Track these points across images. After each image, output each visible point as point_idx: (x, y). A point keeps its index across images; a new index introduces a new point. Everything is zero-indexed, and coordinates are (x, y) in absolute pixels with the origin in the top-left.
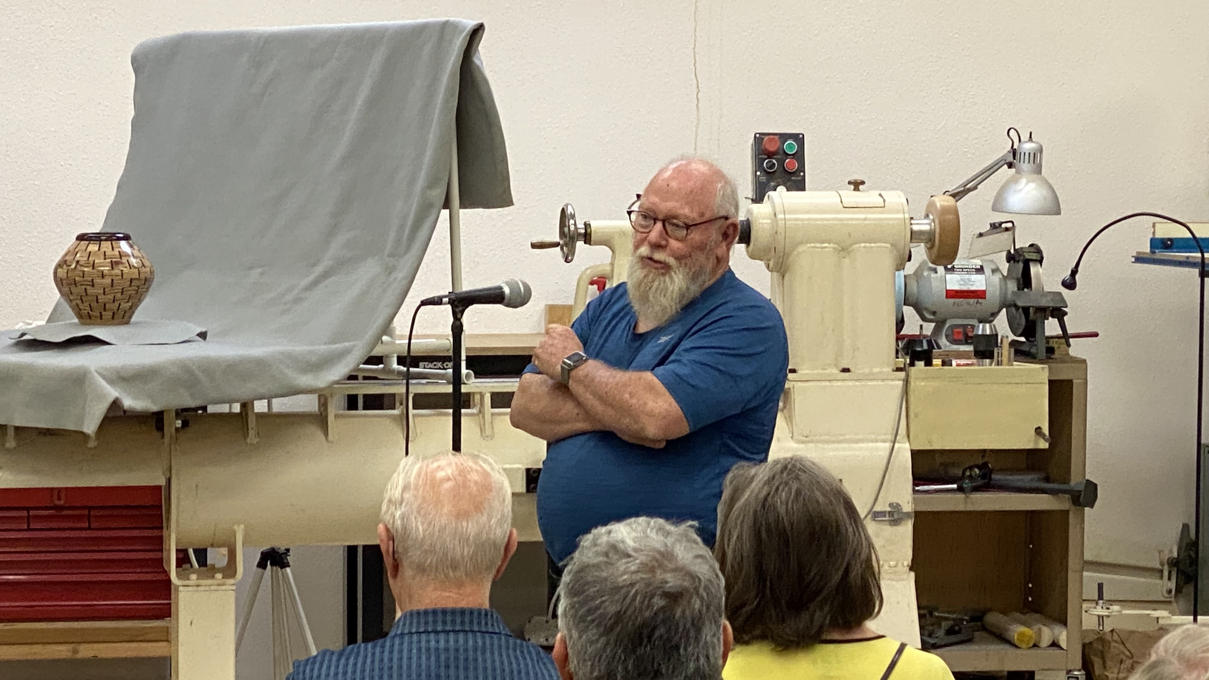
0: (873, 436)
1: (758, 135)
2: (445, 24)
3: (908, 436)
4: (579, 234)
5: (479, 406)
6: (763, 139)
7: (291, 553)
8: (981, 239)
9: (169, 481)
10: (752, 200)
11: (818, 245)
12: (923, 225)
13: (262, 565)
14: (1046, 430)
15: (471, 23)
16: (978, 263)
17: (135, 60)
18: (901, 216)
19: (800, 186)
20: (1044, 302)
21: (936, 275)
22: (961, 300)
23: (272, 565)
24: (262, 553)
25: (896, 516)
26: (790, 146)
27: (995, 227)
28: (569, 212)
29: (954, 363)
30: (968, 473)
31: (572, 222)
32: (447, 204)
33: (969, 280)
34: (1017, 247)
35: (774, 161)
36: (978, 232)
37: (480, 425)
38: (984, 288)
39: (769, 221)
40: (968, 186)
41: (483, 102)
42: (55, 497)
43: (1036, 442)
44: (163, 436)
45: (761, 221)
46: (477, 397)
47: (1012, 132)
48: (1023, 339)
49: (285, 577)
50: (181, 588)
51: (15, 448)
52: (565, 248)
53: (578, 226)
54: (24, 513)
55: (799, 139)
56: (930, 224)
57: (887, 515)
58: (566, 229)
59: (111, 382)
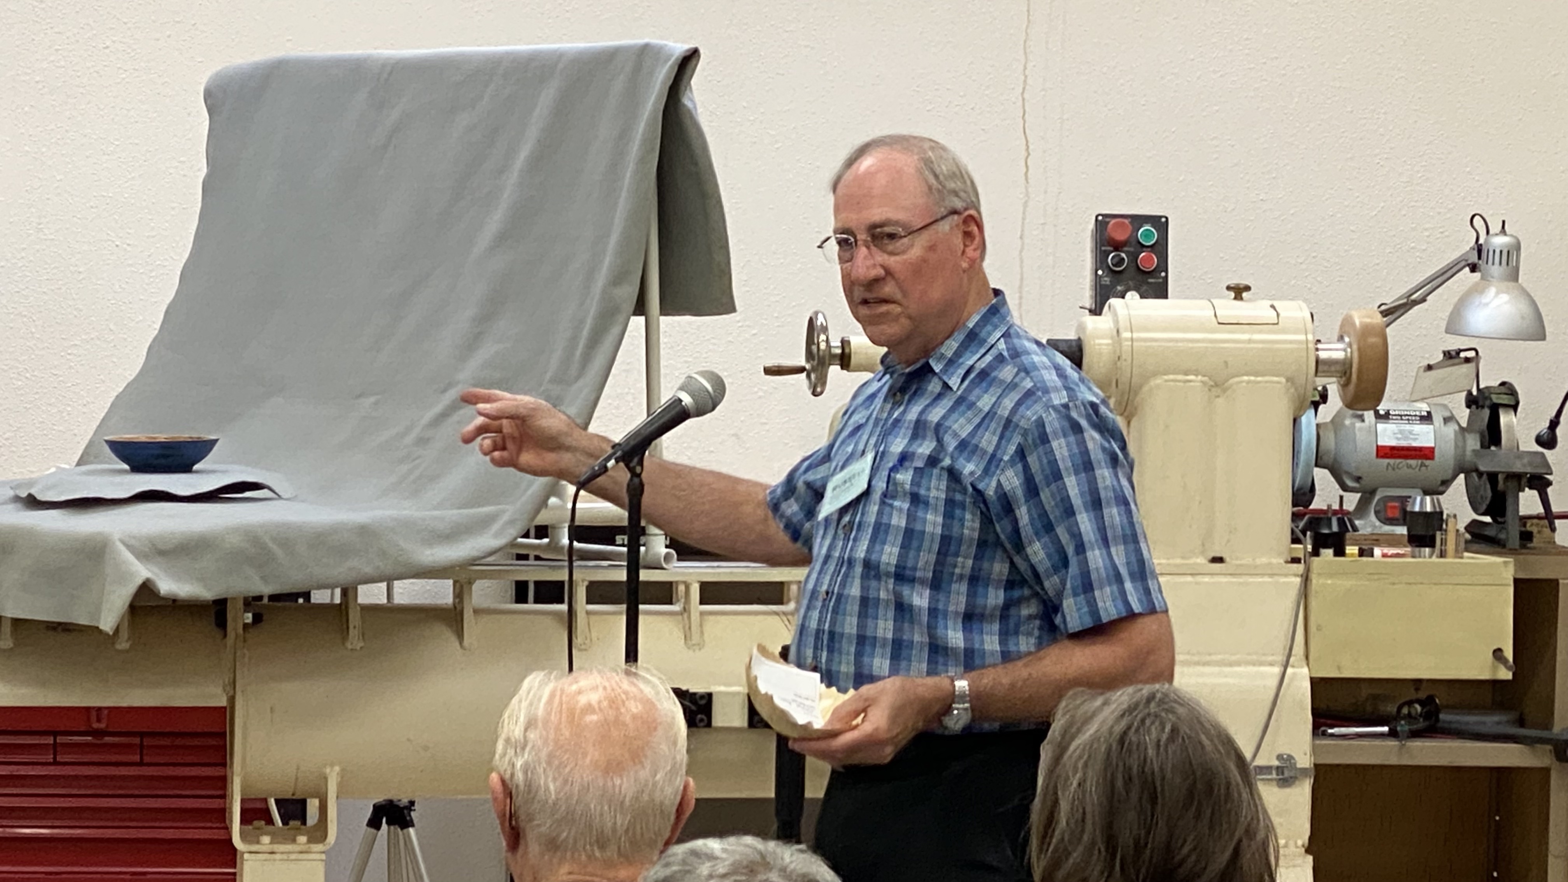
0: (1255, 657)
1: (1100, 218)
2: (646, 47)
3: (1307, 658)
4: (834, 356)
5: (683, 600)
6: (1108, 223)
7: (416, 806)
8: (1429, 373)
9: (232, 700)
10: (1090, 311)
11: (1180, 377)
12: (1334, 351)
13: (374, 823)
14: (1509, 654)
15: (680, 48)
16: (1423, 407)
17: (208, 95)
18: (1302, 337)
19: (1161, 292)
20: (1518, 467)
21: (1362, 424)
22: (1398, 461)
23: (388, 823)
24: (374, 806)
25: (1287, 774)
26: (1147, 234)
27: (1451, 356)
28: (819, 323)
29: (1377, 552)
30: (1405, 711)
31: (823, 337)
32: (640, 308)
33: (1411, 432)
34: (1482, 386)
35: (1123, 255)
36: (1425, 363)
37: (684, 627)
38: (1431, 444)
39: (1109, 341)
40: (1414, 297)
41: (696, 164)
42: (94, 717)
43: (1495, 669)
44: (225, 636)
45: (1097, 341)
46: (682, 588)
47: (1477, 221)
48: (1488, 519)
49: (408, 840)
50: (246, 856)
51: (11, 649)
52: (813, 376)
53: (832, 344)
54: (50, 740)
55: (1160, 224)
56: (1345, 350)
57: (1274, 772)
58: (814, 348)
59: (142, 556)
